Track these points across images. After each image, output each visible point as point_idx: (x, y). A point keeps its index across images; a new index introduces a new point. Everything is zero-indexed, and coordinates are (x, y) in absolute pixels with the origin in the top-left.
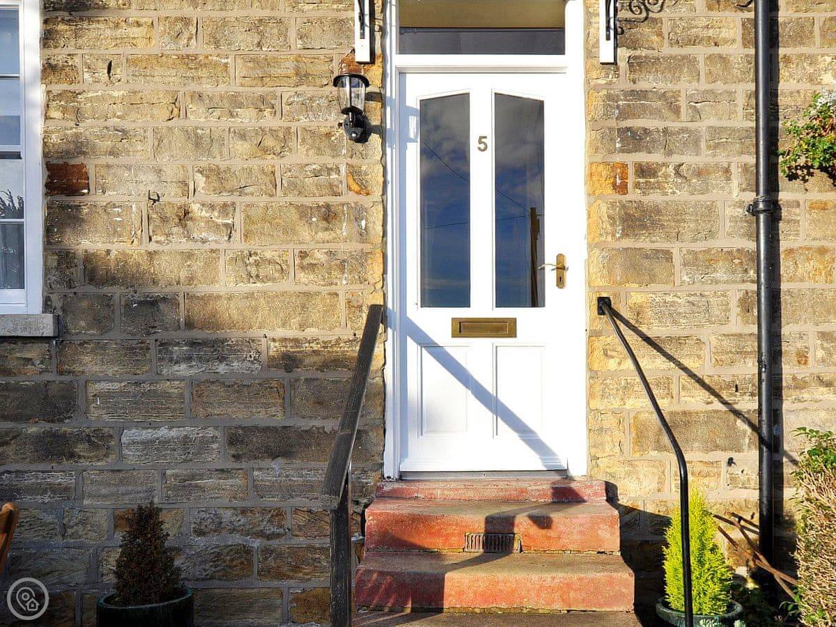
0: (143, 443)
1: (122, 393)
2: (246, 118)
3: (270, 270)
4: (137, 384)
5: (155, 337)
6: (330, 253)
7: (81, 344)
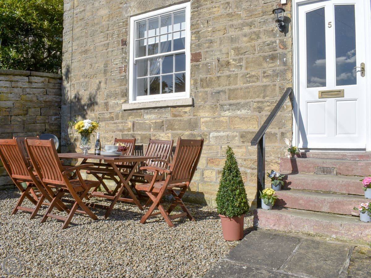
0: (215, 137)
1: (210, 121)
2: (246, 30)
3: (254, 79)
4: (214, 118)
5: (219, 103)
6: (274, 71)
7: (199, 107)
